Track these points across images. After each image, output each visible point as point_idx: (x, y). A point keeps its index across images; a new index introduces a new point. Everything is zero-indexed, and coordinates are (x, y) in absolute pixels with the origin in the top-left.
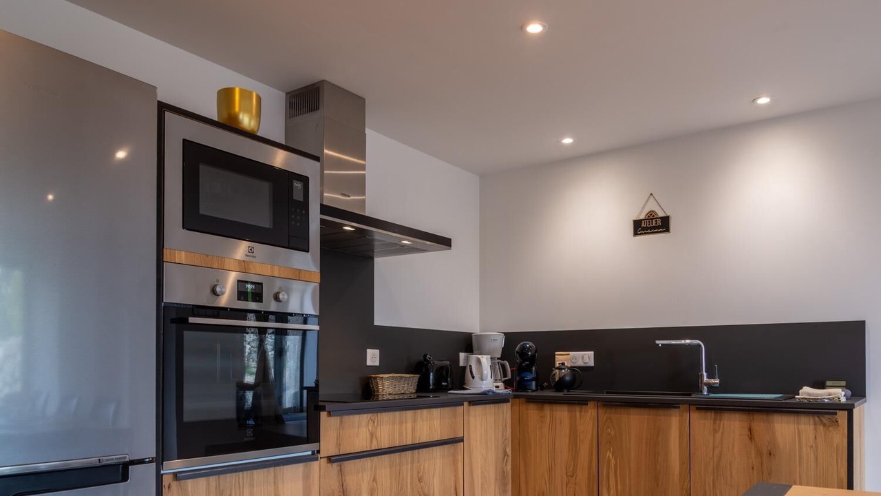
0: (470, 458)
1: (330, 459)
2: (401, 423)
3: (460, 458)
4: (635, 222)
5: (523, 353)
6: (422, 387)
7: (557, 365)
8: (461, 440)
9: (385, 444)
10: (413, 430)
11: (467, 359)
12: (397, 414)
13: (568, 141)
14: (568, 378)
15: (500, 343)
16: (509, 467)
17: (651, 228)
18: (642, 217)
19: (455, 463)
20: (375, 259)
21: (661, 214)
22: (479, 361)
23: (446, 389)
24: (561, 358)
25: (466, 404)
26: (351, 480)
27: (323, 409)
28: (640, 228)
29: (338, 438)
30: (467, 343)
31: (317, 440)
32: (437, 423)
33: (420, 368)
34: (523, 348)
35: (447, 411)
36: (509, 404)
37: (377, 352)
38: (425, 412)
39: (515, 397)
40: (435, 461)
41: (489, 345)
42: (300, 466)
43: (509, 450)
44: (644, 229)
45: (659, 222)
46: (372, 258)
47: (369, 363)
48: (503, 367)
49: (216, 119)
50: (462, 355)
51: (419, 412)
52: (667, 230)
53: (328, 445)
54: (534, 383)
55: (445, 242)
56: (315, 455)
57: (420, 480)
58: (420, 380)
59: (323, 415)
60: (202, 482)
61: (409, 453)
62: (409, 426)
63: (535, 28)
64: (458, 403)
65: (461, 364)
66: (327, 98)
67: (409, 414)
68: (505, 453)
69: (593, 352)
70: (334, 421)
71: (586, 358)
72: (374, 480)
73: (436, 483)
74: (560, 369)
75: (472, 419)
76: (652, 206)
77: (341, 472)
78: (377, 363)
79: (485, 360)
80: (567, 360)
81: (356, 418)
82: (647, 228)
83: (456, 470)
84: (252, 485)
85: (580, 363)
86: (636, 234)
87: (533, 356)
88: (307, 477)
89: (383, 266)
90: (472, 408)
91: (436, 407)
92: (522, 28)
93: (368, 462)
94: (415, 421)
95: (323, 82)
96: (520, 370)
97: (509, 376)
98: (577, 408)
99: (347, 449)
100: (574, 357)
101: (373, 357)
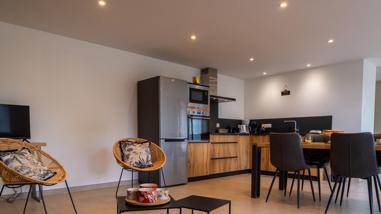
0: (239, 147)
1: (212, 143)
2: (224, 138)
3: (237, 146)
4: (282, 92)
5: (253, 124)
6: (229, 132)
7: (262, 127)
8: (237, 142)
9: (221, 142)
10: (227, 139)
11: (240, 126)
12: (224, 136)
13: (265, 73)
14: (264, 130)
15: (248, 122)
16: (249, 150)
17: (286, 94)
18: (283, 91)
19: (236, 147)
20: (219, 103)
21: (288, 90)
22: (243, 126)
23: (234, 133)
24: (263, 125)
25: (238, 135)
26: (215, 148)
27: (210, 133)
28: (283, 94)
29: (213, 139)
30: (240, 122)
31: (209, 139)
32: (232, 138)
33: (228, 128)
34: (253, 123)
35: (234, 136)
36: (249, 136)
37: (219, 124)
38: (229, 136)
39: (250, 134)
40: (231, 146)
41: (245, 123)
42: (207, 143)
43: (249, 146)
44: (284, 94)
45: (287, 92)
46: (218, 103)
47: (217, 127)
48: (249, 128)
49: (193, 83)
50: (239, 125)
51: (228, 136)
52: (289, 94)
53: (211, 141)
54: (256, 131)
55: (234, 100)
56: (209, 142)
57: (228, 150)
58: (228, 130)
59: (210, 135)
60: (192, 144)
61: (226, 144)
62: (226, 138)
63: (252, 59)
64: (237, 135)
65: (239, 127)
66: (209, 71)
67: (226, 136)
68: (248, 147)
69: (271, 124)
70: (212, 136)
71: (269, 126)
72: (219, 148)
73: (232, 151)
74: (262, 128)
75: (240, 138)
76: (286, 88)
77: (213, 146)
78: (219, 127)
79: (244, 126)
80: (265, 126)
81: (216, 136)
82: (285, 94)
83: (236, 149)
84: (199, 146)
85: (268, 127)
86: (282, 95)
87: (256, 125)
88: (208, 146)
89: (220, 104)
90: (240, 136)
91: (232, 135)
92: (249, 60)
93: (218, 145)
94: (227, 137)
95: (209, 68)
96: (253, 128)
97: (251, 130)
98: (264, 136)
99: (215, 142)
100: (267, 125)
101: (218, 125)
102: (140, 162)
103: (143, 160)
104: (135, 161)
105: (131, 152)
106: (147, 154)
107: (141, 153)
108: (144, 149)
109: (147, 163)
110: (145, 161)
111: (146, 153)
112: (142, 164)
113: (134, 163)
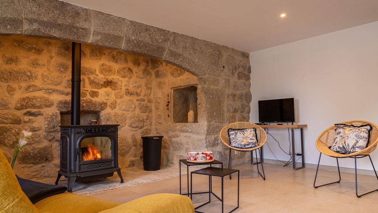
102: (344, 147)
103: (348, 145)
104: (338, 146)
105: (338, 135)
106: (357, 139)
107: (348, 137)
108: (354, 134)
109: (352, 149)
110: (350, 147)
111: (355, 137)
112: (345, 149)
113: (337, 147)
